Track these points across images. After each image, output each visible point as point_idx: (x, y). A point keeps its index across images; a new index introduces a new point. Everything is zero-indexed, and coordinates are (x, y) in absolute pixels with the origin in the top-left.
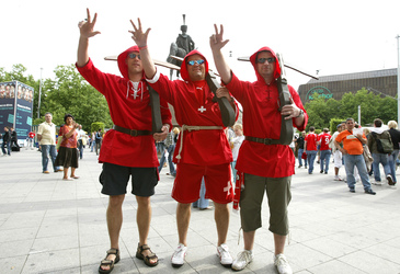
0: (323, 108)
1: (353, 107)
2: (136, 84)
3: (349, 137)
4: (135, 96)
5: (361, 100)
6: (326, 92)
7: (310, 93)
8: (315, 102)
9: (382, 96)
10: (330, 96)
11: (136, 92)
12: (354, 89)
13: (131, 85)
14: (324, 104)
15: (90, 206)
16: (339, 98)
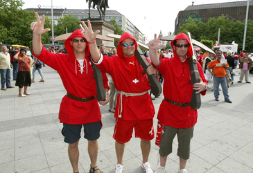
0: (194, 28)
1: (215, 28)
2: (81, 61)
3: (217, 65)
4: (82, 71)
5: (220, 23)
6: (197, 17)
7: (186, 17)
8: (189, 24)
9: (234, 21)
10: (200, 20)
11: (82, 68)
12: (216, 16)
13: (78, 63)
14: (196, 26)
15: (45, 123)
16: (206, 21)
